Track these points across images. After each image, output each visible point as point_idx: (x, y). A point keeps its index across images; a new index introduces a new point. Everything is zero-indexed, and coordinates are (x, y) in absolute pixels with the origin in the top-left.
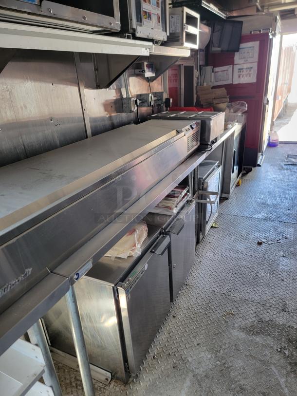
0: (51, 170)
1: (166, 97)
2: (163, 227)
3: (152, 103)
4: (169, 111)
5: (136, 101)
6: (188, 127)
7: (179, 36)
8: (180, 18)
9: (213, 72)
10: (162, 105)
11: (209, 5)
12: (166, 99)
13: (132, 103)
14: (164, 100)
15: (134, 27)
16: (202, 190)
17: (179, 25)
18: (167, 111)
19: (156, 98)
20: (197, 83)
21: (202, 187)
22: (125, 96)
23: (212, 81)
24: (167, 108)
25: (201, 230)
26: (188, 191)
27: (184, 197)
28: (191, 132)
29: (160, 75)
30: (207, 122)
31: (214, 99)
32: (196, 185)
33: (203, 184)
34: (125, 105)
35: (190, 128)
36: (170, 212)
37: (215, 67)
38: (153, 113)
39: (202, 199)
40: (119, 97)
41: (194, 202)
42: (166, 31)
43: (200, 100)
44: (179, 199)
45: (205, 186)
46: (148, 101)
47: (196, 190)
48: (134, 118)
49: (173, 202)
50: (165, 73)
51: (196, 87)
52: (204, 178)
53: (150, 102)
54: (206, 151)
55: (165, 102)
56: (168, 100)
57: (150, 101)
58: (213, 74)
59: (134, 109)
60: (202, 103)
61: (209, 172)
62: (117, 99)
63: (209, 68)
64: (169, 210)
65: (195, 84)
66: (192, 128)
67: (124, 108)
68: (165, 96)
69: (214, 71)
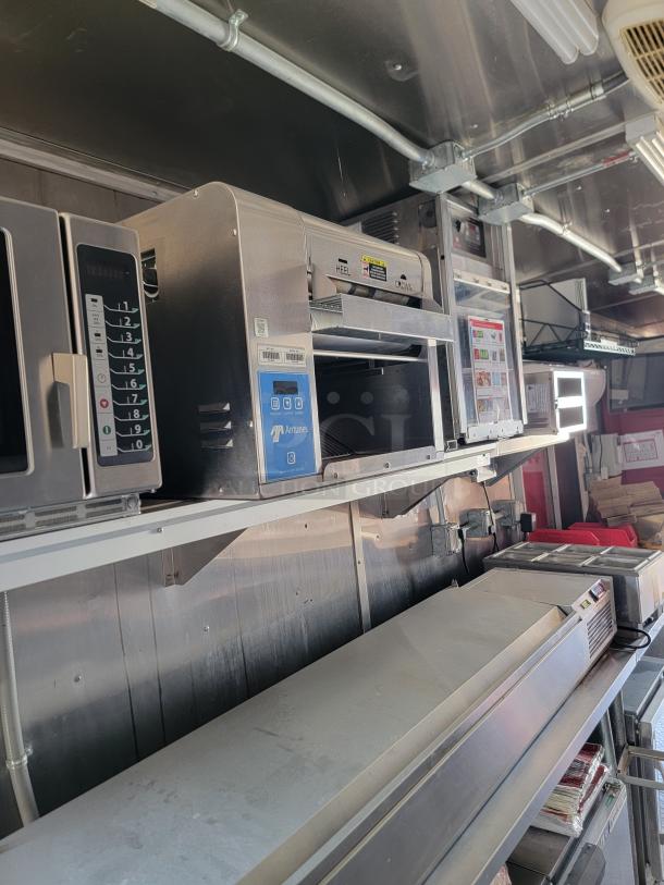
0: (301, 739)
1: (522, 511)
2: (551, 875)
3: (494, 530)
4: (532, 540)
5: (460, 533)
6: (586, 596)
7: (546, 419)
8: (547, 388)
9: (619, 444)
10: (513, 528)
11: (597, 344)
12: (523, 515)
13: (452, 536)
14: (518, 518)
15: (463, 430)
16: (638, 744)
17: (546, 400)
18: (524, 540)
19: (500, 516)
20: (587, 469)
21: (637, 736)
22: (436, 521)
23: (620, 461)
24: (525, 532)
25: (647, 861)
26: (604, 761)
27: (595, 781)
28: (593, 609)
29: (506, 473)
30: (628, 579)
31: (632, 506)
32: (620, 732)
33: (637, 727)
34: (436, 541)
35: (591, 600)
36: (563, 826)
37: (621, 433)
38: (496, 549)
39: (640, 776)
40: (424, 524)
41: (624, 790)
42: (521, 419)
43: (598, 508)
44: (583, 791)
45: (644, 733)
46: (485, 525)
47: (621, 743)
48: (456, 562)
49: (572, 800)
50: (516, 470)
51: (584, 476)
52: (637, 712)
53: (490, 528)
54: (636, 648)
55: (521, 522)
56: (525, 519)
57: (488, 524)
58: (619, 448)
59: (457, 547)
60: (603, 516)
61: (650, 691)
62: (421, 528)
63: (610, 439)
64: (559, 819)
65: (581, 471)
66: (596, 599)
67: (435, 546)
68: (520, 509)
69: (622, 441)
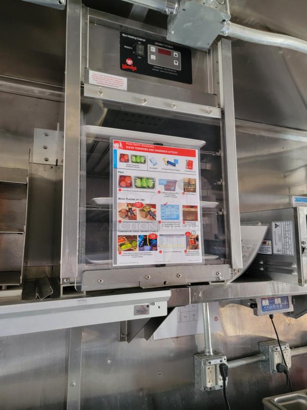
34: (197, 371)
59: (216, 383)
67: (196, 376)
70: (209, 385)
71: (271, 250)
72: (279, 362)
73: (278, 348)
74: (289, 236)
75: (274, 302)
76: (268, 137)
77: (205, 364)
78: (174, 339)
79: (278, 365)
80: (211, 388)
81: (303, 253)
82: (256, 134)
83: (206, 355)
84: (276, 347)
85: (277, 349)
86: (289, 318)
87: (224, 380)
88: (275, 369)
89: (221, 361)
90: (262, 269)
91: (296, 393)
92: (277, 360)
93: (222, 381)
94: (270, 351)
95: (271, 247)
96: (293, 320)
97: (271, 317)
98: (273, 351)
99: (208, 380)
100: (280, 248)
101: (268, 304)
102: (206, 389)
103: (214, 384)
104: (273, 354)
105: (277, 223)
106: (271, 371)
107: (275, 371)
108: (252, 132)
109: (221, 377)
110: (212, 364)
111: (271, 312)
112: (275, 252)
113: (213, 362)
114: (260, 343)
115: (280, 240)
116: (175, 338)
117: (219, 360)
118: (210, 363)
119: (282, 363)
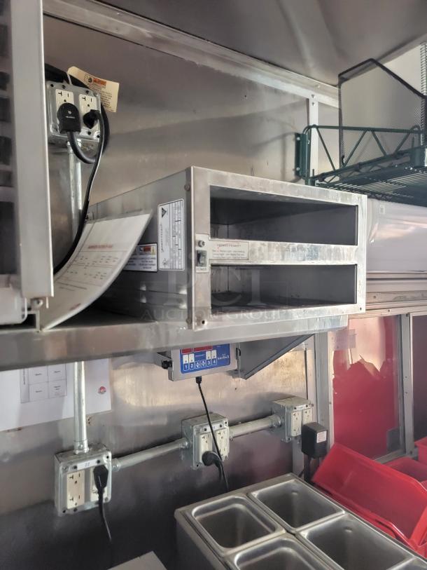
14: (295, 432)
55: (300, 438)
57: (203, 450)
70: (71, 505)
71: (155, 262)
72: (207, 450)
73: (208, 428)
74: (179, 232)
75: (204, 358)
76: (219, 73)
77: (65, 470)
78: (13, 434)
79: (206, 455)
80: (75, 510)
81: (196, 265)
82: (197, 63)
83: (75, 454)
84: (205, 427)
85: (206, 430)
86: (237, 379)
87: (101, 492)
88: (201, 461)
89: (98, 462)
90: (144, 301)
91: (230, 495)
92: (205, 446)
93: (98, 495)
94: (195, 433)
95: (155, 256)
96: (240, 382)
97: (199, 380)
98: (198, 433)
99: (69, 496)
100: (168, 258)
101: (193, 361)
102: (67, 512)
103: (82, 502)
104: (199, 440)
105: (165, 207)
106: (194, 465)
107: (200, 463)
108: (188, 57)
109: (95, 488)
110: (78, 468)
111: (198, 374)
112: (162, 266)
113: (81, 466)
114: (183, 422)
115: (167, 241)
116: (14, 430)
117: (96, 460)
118: (76, 467)
119: (214, 451)
